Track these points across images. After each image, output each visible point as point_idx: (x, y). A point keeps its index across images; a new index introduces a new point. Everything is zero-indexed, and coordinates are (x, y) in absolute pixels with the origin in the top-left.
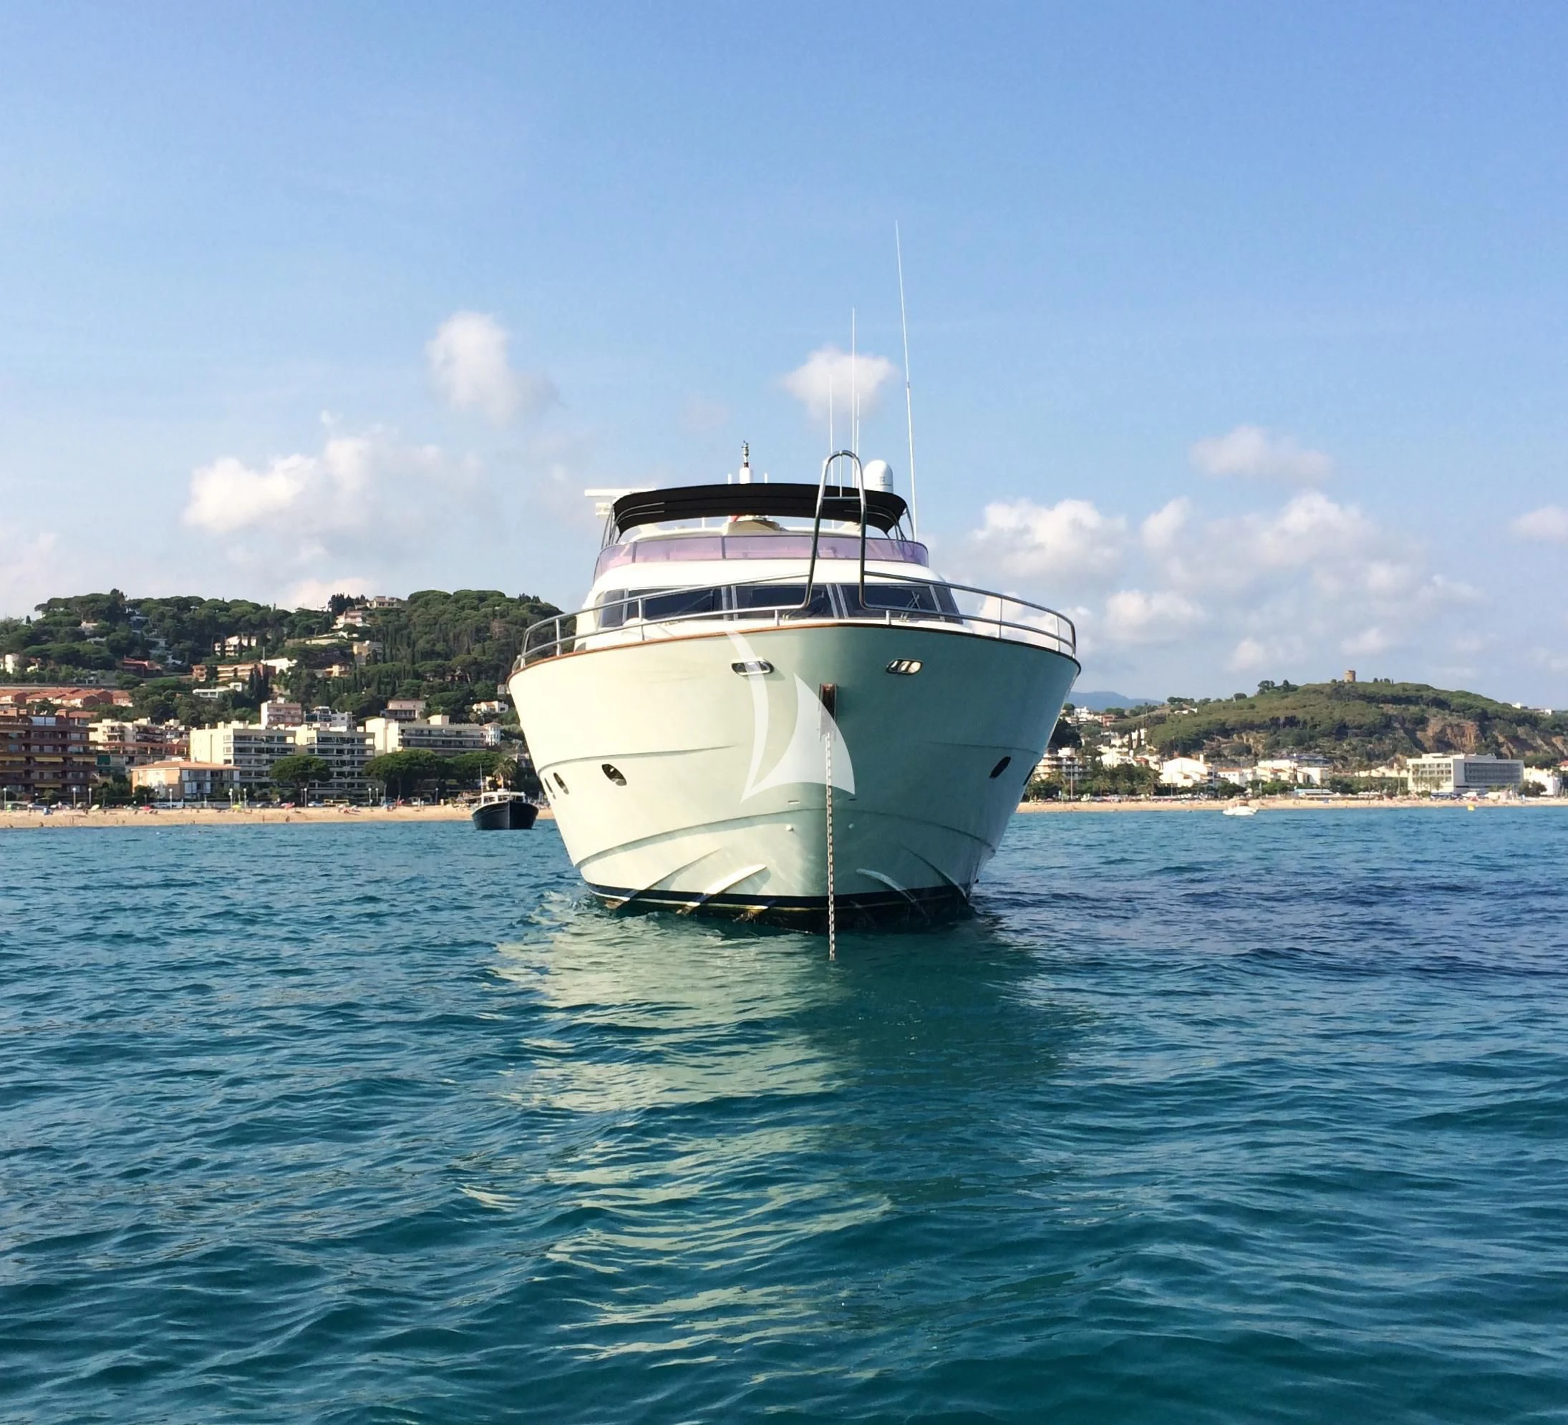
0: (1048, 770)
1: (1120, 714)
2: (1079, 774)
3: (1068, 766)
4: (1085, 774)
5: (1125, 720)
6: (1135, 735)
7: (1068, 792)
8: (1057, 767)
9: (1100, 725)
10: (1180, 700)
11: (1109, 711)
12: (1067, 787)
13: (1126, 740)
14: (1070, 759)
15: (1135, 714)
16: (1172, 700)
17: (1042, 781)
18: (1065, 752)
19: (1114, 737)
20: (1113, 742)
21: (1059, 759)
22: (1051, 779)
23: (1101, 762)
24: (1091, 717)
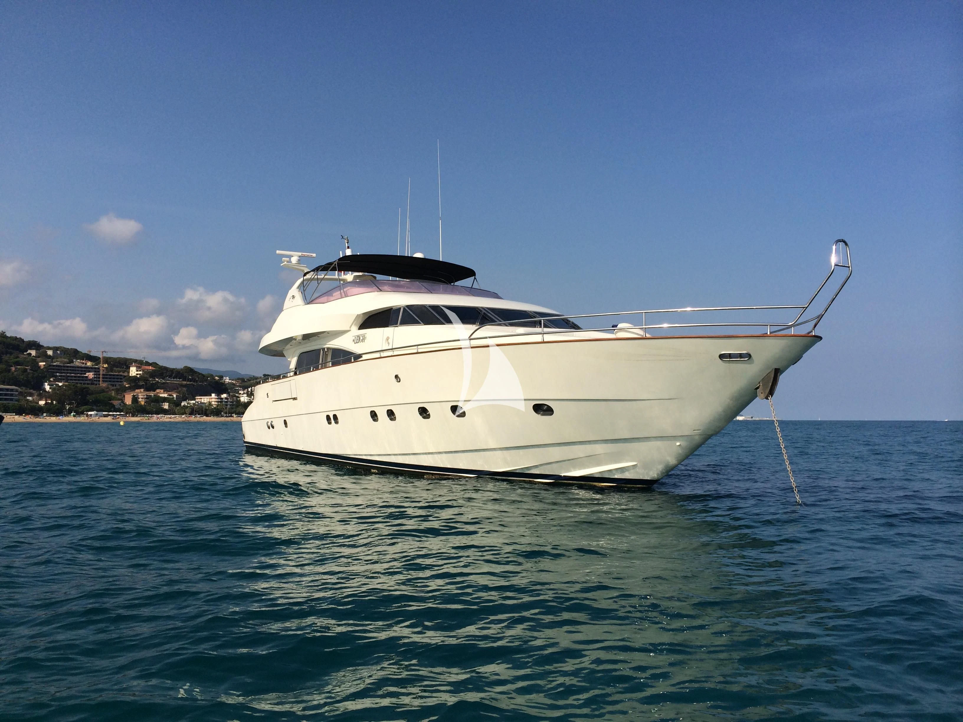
0: (216, 403)
1: (243, 380)
2: (230, 405)
3: (225, 402)
4: (233, 405)
5: (246, 383)
6: (249, 390)
7: (226, 413)
8: (220, 402)
9: (234, 384)
10: (268, 375)
11: (238, 379)
12: (225, 411)
13: (245, 391)
14: (226, 398)
15: (249, 380)
16: (265, 375)
17: (215, 408)
18: (224, 396)
19: (240, 390)
20: (240, 392)
21: (222, 399)
22: (219, 407)
23: (240, 400)
24: (230, 381)
